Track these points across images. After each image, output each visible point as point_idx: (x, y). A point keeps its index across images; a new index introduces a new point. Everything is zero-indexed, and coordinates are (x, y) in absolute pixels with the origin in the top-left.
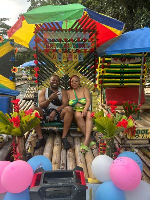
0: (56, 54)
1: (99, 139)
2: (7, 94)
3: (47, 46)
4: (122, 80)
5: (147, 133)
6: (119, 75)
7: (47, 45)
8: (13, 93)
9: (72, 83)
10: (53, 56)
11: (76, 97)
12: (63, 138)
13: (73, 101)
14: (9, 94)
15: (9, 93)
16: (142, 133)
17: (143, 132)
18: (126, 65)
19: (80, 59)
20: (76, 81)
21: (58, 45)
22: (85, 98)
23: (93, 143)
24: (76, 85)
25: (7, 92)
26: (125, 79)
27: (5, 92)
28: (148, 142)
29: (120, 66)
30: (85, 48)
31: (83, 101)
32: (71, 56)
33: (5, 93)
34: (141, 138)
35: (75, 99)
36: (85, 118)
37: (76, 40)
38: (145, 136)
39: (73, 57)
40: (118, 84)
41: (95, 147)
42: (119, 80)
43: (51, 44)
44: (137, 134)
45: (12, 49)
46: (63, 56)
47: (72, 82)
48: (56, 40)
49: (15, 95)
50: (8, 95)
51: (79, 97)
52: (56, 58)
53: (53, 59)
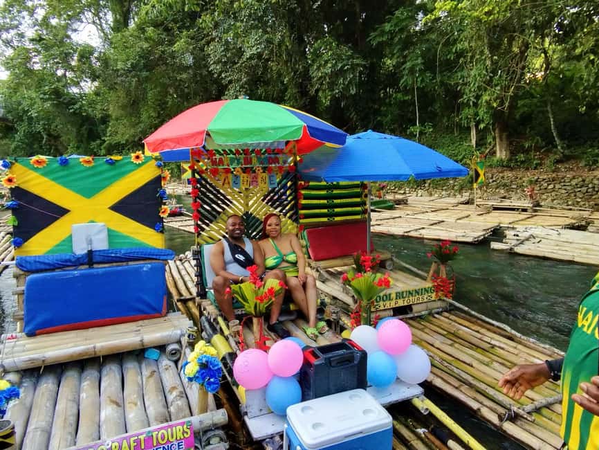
0: (230, 176)
1: (334, 315)
2: (154, 257)
3: (214, 163)
4: (331, 210)
5: (390, 300)
6: (325, 201)
7: (212, 161)
8: (164, 255)
9: (268, 228)
10: (225, 180)
11: (278, 252)
12: (275, 324)
13: (275, 259)
14: (158, 257)
15: (157, 255)
16: (384, 301)
17: (385, 298)
18: (335, 183)
19: (271, 184)
20: (277, 225)
21: (232, 161)
22: (294, 252)
23: (322, 324)
24: (276, 231)
25: (153, 255)
26: (336, 210)
27: (149, 255)
28: (392, 313)
29: (325, 186)
30: (279, 163)
31: (292, 258)
32: (256, 178)
33: (150, 257)
34: (382, 308)
35: (278, 256)
36: (304, 286)
37: (262, 152)
38: (388, 303)
39: (259, 180)
40: (325, 219)
41: (327, 328)
42: (325, 211)
43: (221, 160)
44: (377, 302)
45: (158, 174)
46: (242, 178)
47: (270, 225)
48: (229, 152)
49: (165, 257)
50: (156, 259)
51: (284, 252)
52: (229, 183)
53: (223, 184)
